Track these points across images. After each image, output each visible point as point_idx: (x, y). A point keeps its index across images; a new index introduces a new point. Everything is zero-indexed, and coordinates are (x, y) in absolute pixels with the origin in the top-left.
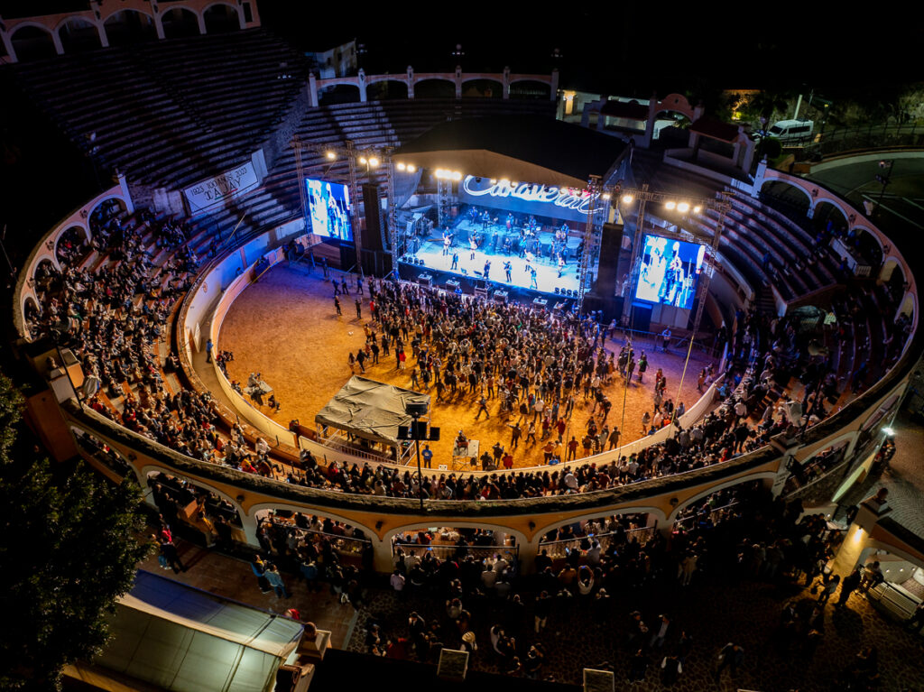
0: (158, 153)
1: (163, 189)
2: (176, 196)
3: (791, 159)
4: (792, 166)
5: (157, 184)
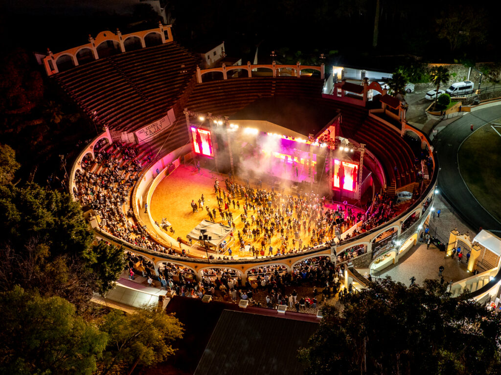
3: (459, 104)
4: (460, 108)
5: (123, 129)
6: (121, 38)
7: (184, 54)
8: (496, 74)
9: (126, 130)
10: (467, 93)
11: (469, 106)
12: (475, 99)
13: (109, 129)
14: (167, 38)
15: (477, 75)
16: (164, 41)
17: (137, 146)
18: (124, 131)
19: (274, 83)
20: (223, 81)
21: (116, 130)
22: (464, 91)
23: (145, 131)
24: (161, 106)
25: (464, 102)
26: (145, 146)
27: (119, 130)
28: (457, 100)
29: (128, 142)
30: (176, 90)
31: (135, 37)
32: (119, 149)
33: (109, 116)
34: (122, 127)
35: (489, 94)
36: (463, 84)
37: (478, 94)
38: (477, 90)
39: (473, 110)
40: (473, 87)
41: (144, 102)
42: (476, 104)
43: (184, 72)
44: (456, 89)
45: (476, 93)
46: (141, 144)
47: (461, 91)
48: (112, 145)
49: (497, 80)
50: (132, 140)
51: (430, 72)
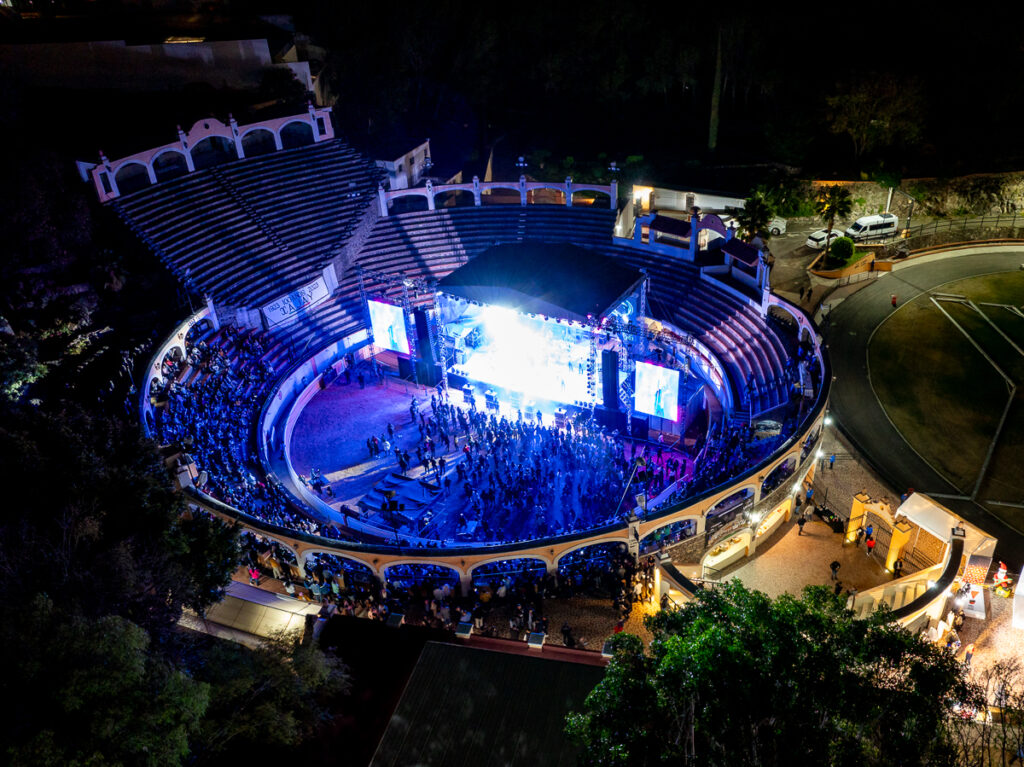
0: (239, 274)
1: (244, 308)
2: (255, 313)
3: (871, 257)
4: (872, 264)
5: (239, 304)
6: (236, 131)
7: (354, 162)
8: (939, 200)
9: (246, 305)
10: (885, 236)
11: (888, 260)
12: (900, 247)
13: (214, 303)
14: (322, 132)
15: (903, 202)
16: (318, 138)
17: (266, 335)
18: (241, 306)
19: (523, 218)
20: (427, 213)
21: (227, 304)
22: (879, 231)
23: (282, 305)
24: (312, 260)
25: (880, 253)
26: (280, 336)
27: (233, 304)
28: (866, 249)
29: (249, 327)
30: (339, 229)
31: (262, 130)
32: (231, 339)
33: (213, 279)
34: (237, 300)
35: (926, 238)
36: (877, 219)
37: (906, 237)
38: (904, 231)
39: (895, 268)
40: (896, 225)
41: (280, 252)
42: (903, 256)
43: (354, 195)
44: (865, 228)
45: (903, 236)
46: (274, 331)
47: (874, 232)
48: (219, 331)
49: (942, 211)
50: (257, 323)
51: (816, 196)
